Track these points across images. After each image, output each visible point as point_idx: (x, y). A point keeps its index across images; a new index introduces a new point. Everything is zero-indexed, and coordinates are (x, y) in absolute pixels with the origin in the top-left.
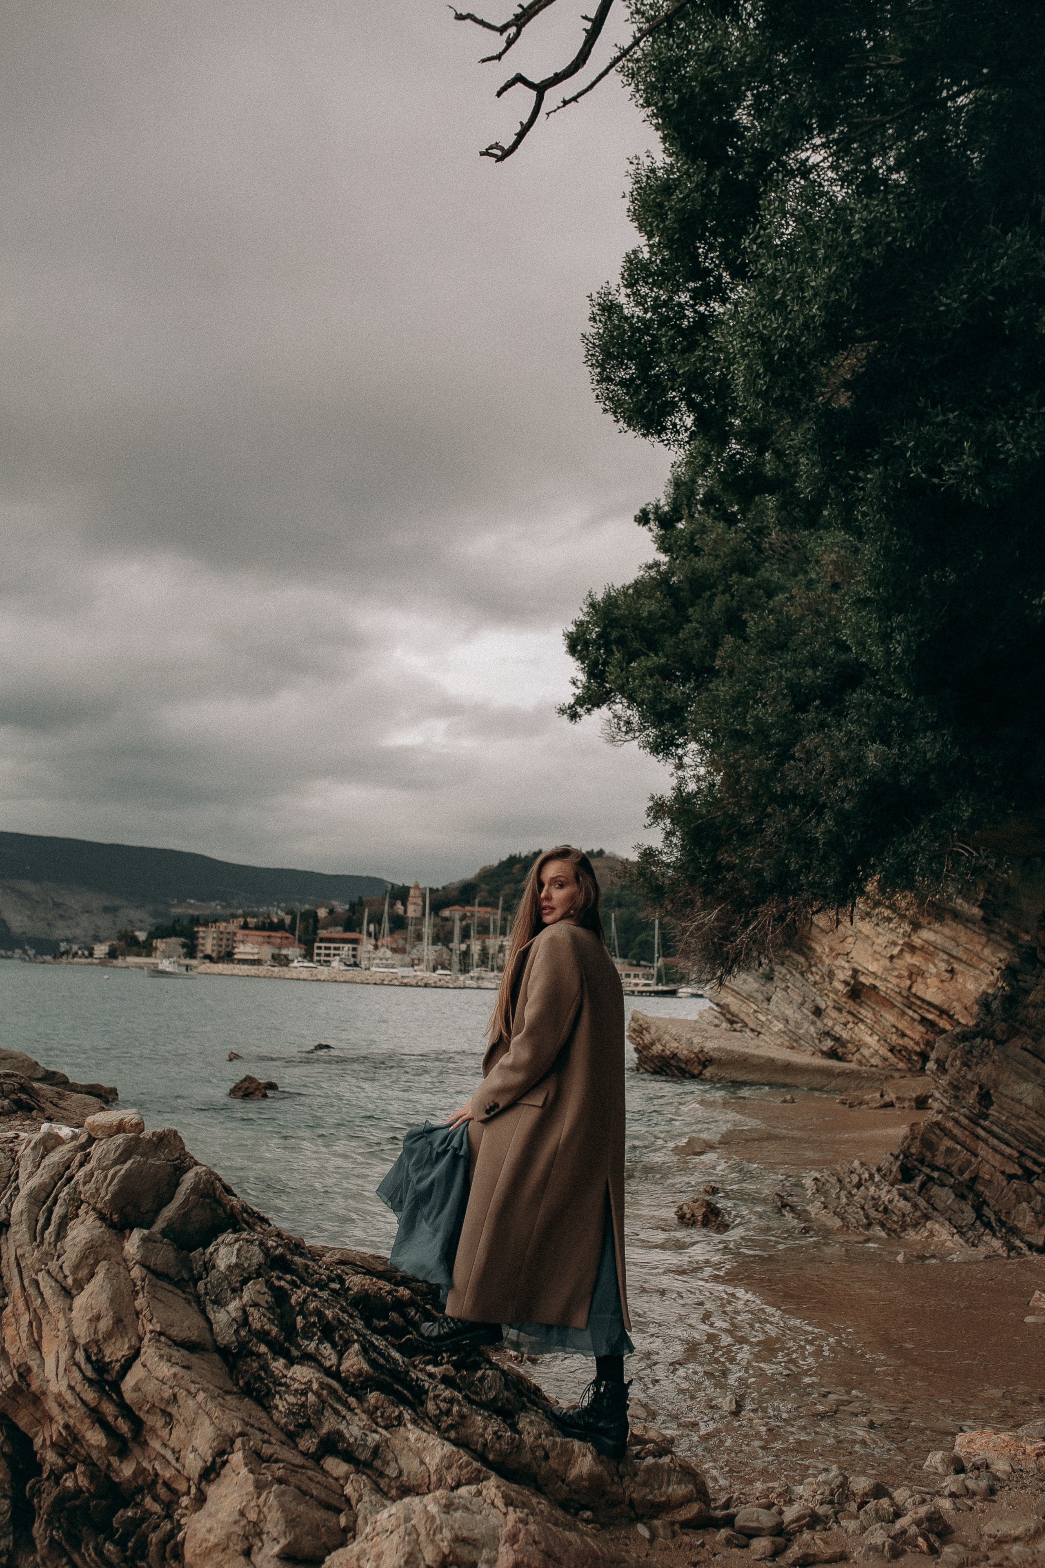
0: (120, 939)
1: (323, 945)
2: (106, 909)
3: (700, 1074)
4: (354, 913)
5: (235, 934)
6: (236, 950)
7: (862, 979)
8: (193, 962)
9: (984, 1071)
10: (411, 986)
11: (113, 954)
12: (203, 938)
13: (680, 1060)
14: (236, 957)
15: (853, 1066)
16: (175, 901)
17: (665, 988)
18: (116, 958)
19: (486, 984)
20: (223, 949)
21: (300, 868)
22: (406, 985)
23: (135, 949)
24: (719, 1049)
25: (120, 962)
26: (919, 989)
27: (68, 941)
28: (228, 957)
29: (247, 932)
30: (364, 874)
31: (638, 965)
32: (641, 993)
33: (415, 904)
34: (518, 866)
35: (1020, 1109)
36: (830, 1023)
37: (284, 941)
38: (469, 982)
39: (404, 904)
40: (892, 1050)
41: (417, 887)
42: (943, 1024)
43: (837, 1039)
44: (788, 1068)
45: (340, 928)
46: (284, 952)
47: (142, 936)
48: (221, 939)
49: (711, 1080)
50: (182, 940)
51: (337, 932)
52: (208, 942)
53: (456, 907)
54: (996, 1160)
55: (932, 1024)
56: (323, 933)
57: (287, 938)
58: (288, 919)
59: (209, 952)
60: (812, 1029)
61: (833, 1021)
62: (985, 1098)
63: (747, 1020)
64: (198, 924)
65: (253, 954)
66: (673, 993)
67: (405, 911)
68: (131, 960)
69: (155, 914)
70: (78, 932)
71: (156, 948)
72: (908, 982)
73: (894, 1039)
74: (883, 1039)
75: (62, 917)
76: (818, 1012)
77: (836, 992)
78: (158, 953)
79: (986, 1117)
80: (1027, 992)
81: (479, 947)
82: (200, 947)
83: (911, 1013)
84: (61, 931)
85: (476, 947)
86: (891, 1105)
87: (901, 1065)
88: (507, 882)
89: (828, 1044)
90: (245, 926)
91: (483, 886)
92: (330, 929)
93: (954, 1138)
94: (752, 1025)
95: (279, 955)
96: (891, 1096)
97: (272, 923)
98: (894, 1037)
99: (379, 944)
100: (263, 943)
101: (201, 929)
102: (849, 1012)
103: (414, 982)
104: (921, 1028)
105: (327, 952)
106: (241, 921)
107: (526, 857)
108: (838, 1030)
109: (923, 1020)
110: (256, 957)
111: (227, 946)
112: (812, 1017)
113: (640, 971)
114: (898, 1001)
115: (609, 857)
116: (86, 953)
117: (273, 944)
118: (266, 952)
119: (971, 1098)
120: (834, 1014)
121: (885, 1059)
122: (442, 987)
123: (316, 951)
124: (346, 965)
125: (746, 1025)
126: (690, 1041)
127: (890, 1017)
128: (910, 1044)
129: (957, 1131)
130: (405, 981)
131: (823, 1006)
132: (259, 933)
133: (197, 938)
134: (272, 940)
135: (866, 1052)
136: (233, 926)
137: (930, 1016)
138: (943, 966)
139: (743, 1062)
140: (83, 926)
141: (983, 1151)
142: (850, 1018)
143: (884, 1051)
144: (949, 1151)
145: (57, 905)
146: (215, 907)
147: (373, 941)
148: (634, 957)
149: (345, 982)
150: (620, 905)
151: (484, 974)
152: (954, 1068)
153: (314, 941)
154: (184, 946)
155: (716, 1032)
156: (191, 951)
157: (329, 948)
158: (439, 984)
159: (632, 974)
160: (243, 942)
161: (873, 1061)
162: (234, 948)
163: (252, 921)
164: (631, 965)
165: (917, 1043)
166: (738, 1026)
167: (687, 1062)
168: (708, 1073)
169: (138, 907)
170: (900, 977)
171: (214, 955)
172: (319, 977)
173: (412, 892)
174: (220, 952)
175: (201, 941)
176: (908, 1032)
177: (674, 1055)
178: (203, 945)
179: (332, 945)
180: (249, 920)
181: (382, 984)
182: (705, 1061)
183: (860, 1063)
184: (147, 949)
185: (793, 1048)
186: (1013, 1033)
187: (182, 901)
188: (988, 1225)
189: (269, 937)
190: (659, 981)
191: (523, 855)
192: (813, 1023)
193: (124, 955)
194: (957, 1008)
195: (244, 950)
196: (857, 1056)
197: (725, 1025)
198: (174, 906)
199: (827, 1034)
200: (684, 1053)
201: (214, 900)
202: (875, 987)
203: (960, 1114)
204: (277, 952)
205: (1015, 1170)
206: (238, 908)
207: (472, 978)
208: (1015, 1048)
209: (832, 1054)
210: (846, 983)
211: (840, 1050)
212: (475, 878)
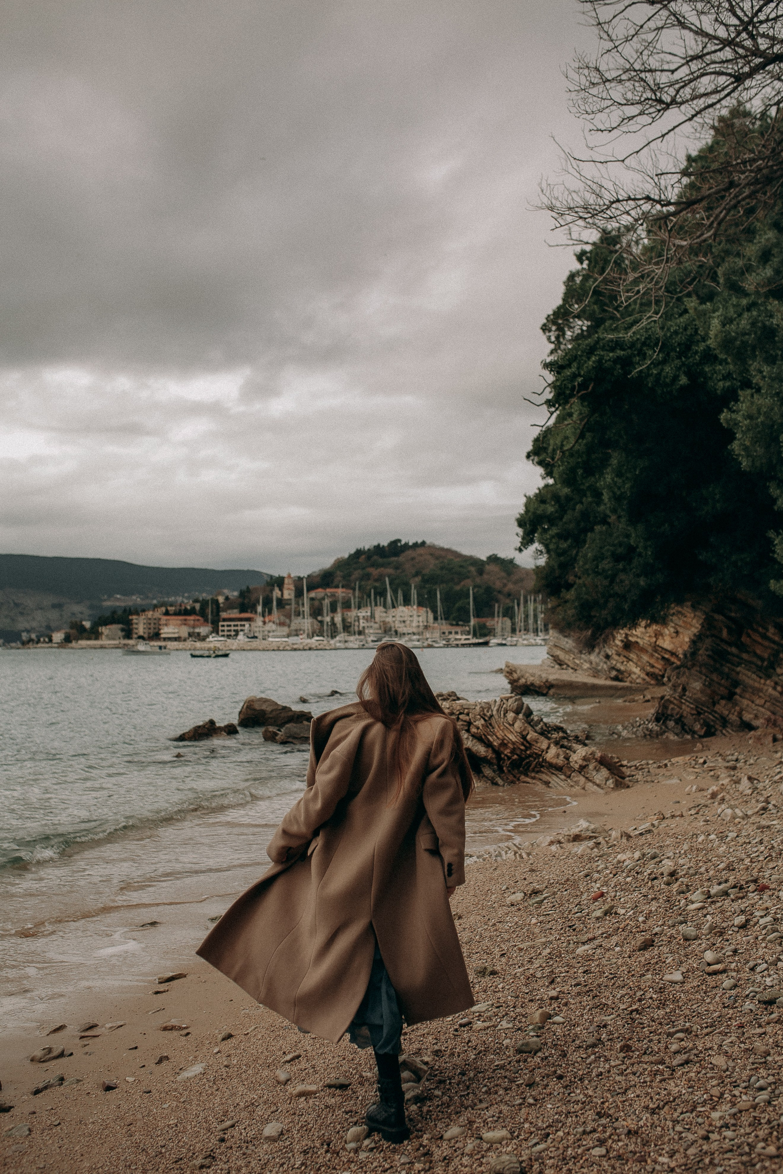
0: (72, 628)
1: (225, 623)
2: (54, 606)
3: (547, 693)
4: (244, 598)
5: (160, 619)
6: (162, 631)
7: (630, 638)
8: (131, 642)
9: (683, 680)
10: (299, 650)
11: (68, 639)
12: (137, 624)
13: (535, 686)
14: (163, 636)
15: (627, 684)
16: (106, 597)
17: (481, 641)
18: (70, 642)
19: (351, 645)
20: (152, 631)
21: (196, 567)
22: (295, 650)
23: (85, 635)
24: (557, 679)
25: (74, 644)
26: (660, 642)
27: (28, 631)
28: (156, 636)
29: (168, 617)
30: (246, 569)
31: (457, 625)
32: (463, 645)
33: (288, 589)
34: (363, 557)
35: (695, 691)
36: (614, 662)
37: (197, 623)
38: (338, 645)
39: (281, 590)
40: (647, 674)
41: (289, 576)
42: (673, 659)
43: (618, 671)
44: (594, 687)
45: (235, 611)
46: (197, 630)
47: (87, 624)
48: (150, 624)
49: (553, 696)
50: (120, 626)
51: (234, 613)
52: (140, 626)
53: (320, 590)
54: (688, 710)
55: (667, 660)
56: (224, 615)
57: (198, 620)
58: (198, 606)
59: (141, 633)
60: (605, 666)
61: (617, 661)
62: (684, 689)
63: (569, 663)
64: (131, 613)
65: (174, 633)
66: (486, 644)
67: (282, 595)
68: (83, 643)
69: (91, 607)
70: (34, 624)
71: (102, 633)
72: (654, 639)
73: (649, 669)
74: (643, 669)
75: (22, 614)
76: (608, 657)
77: (617, 646)
78: (104, 637)
79: (685, 695)
80: (699, 650)
81: (340, 619)
82: (135, 631)
83: (656, 655)
84: (22, 624)
85: (338, 619)
86: (648, 701)
87: (653, 682)
88: (355, 569)
89: (614, 673)
90: (167, 613)
91: (339, 573)
92: (229, 612)
93: (674, 704)
94: (571, 665)
95: (193, 633)
96: (648, 697)
97: (186, 609)
98: (648, 668)
99: (267, 620)
100: (181, 625)
101: (134, 617)
102: (625, 656)
103: (301, 647)
104: (662, 662)
105: (229, 628)
106: (163, 609)
107: (369, 550)
108: (619, 666)
109: (663, 658)
110: (176, 635)
111: (155, 628)
112: (604, 660)
113: (459, 629)
114: (650, 650)
115: (429, 547)
116: (47, 640)
117: (188, 625)
118: (184, 631)
119: (680, 689)
120: (616, 657)
121: (644, 680)
122: (321, 649)
123: (220, 628)
124: (248, 637)
125: (568, 666)
126: (540, 676)
127: (645, 658)
128: (657, 671)
129: (675, 702)
130: (295, 647)
131: (610, 653)
132: (176, 617)
133: (132, 624)
134: (189, 622)
135: (634, 676)
136: (158, 614)
137: (666, 656)
138: (672, 630)
139: (571, 686)
140: (38, 620)
141: (684, 707)
142: (625, 659)
143: (643, 675)
144: (673, 709)
145: (17, 605)
146: (136, 600)
147: (262, 619)
148: (454, 619)
149: (251, 650)
150: (442, 582)
151: (347, 638)
152: (674, 679)
153: (219, 621)
154: (122, 630)
155: (551, 670)
156: (128, 634)
157: (230, 626)
158: (320, 647)
159: (453, 631)
160: (166, 625)
161: (638, 681)
162: (160, 629)
163: (171, 609)
164: (452, 625)
165: (660, 670)
166: (565, 666)
167: (540, 687)
168: (552, 692)
169: (78, 603)
170: (650, 636)
171: (146, 636)
172: (231, 647)
173: (286, 581)
174: (149, 633)
175: (135, 626)
176: (656, 665)
177: (532, 684)
178: (137, 629)
179: (232, 623)
180: (169, 608)
181: (279, 650)
182: (550, 686)
183: (631, 682)
184: (94, 634)
185: (595, 676)
186: (693, 665)
187: (110, 596)
188: (686, 732)
189: (186, 620)
190: (475, 635)
191: (366, 548)
192: (605, 663)
193: (77, 639)
194: (680, 652)
195: (167, 631)
196: (629, 679)
197: (557, 666)
198: (105, 600)
199: (613, 668)
200: (537, 682)
201: (133, 594)
202: (637, 643)
203: (676, 695)
204: (192, 630)
205: (694, 712)
206: (153, 599)
207: (340, 642)
208: (693, 671)
209: (616, 679)
210: (622, 641)
211: (620, 676)
212: (332, 567)
